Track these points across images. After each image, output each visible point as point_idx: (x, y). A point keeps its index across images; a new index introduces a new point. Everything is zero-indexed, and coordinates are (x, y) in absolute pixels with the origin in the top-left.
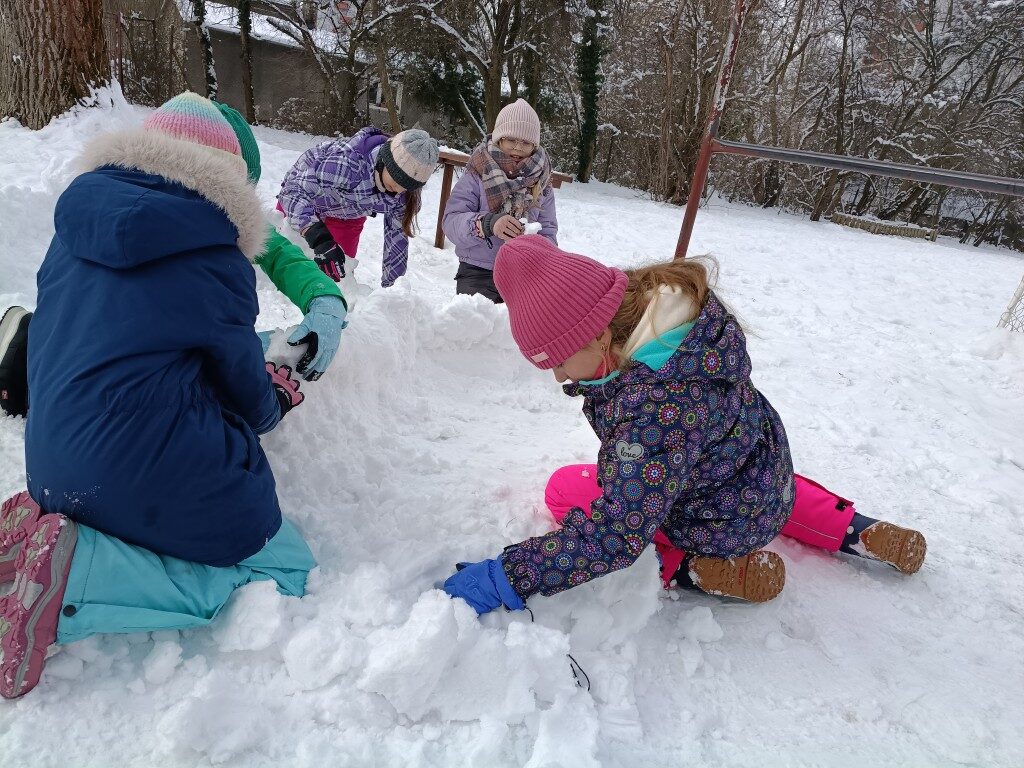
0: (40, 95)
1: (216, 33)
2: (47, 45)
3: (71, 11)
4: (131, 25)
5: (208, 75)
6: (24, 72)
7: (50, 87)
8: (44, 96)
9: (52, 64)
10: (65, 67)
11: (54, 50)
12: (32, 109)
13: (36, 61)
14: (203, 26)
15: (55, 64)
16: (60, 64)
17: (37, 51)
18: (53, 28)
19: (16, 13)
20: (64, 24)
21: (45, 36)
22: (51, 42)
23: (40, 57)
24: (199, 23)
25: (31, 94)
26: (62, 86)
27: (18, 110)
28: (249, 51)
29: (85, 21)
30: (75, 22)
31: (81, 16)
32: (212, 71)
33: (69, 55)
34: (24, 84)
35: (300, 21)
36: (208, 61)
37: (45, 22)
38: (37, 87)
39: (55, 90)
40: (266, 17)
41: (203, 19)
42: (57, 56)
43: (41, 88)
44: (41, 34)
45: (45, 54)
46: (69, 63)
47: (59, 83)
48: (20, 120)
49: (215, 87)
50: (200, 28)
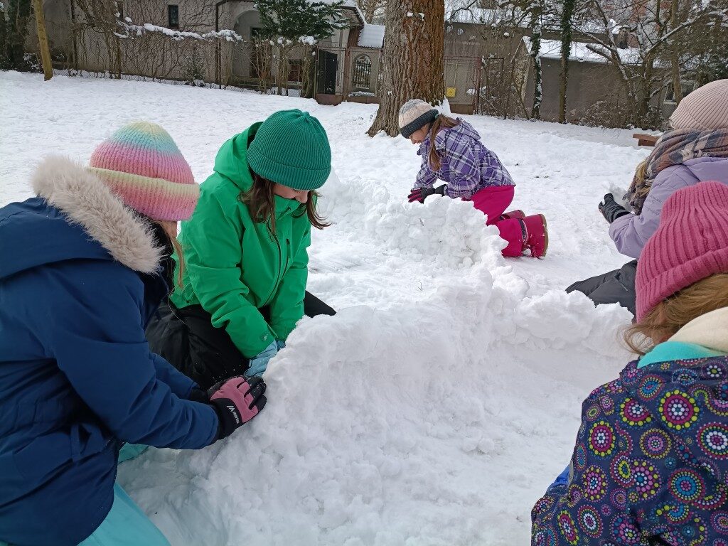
1: (546, 60)
2: (406, 82)
3: (423, 58)
4: (488, 63)
5: (536, 91)
6: (392, 101)
9: (408, 94)
11: (410, 85)
13: (399, 93)
14: (537, 57)
16: (412, 93)
17: (401, 86)
18: (411, 70)
19: (393, 65)
20: (418, 67)
21: (406, 76)
22: (409, 80)
24: (534, 56)
27: (386, 126)
28: (566, 70)
29: (431, 63)
30: (424, 65)
31: (428, 60)
32: (540, 88)
33: (418, 86)
35: (611, 44)
36: (538, 81)
37: (407, 68)
40: (584, 45)
41: (537, 52)
42: (411, 88)
44: (404, 75)
45: (405, 88)
46: (417, 92)
48: (386, 132)
49: (539, 99)
50: (535, 59)
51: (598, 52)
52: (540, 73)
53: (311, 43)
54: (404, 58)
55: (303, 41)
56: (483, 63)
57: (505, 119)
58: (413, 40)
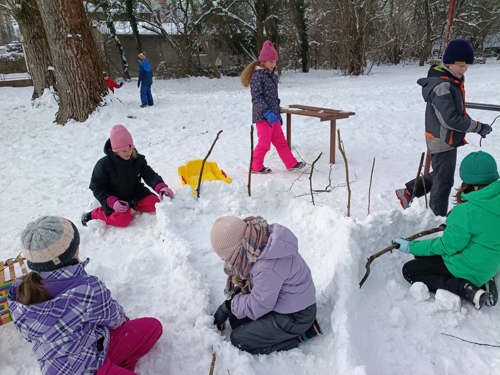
0: (82, 106)
3: (88, 65)
5: (123, 60)
6: (73, 98)
7: (85, 101)
8: (83, 106)
9: (84, 91)
10: (90, 91)
11: (84, 85)
12: (79, 113)
13: (77, 91)
15: (86, 91)
16: (87, 90)
17: (77, 86)
18: (82, 74)
19: (65, 72)
20: (86, 71)
21: (79, 79)
22: (82, 82)
23: (79, 89)
25: (78, 106)
26: (90, 99)
27: (73, 115)
29: (94, 68)
30: (91, 70)
31: (92, 65)
32: (124, 58)
33: (90, 85)
34: (74, 102)
36: (121, 53)
37: (78, 73)
38: (79, 103)
39: (87, 102)
42: (86, 87)
43: (82, 103)
44: (77, 79)
45: (80, 87)
46: (91, 89)
47: (89, 98)
48: (75, 119)
49: (127, 65)
50: (115, 40)
51: (151, 30)
52: (121, 48)
54: (74, 67)
58: (78, 54)
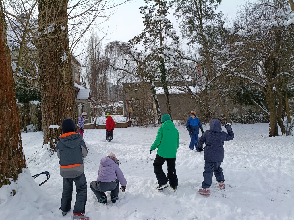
4: (132, 103)
5: (158, 111)
24: (154, 96)
36: (158, 107)
49: (160, 115)
50: (155, 98)
51: (183, 91)
52: (158, 103)
53: (36, 104)
55: (32, 103)
56: (129, 103)
57: (144, 127)
